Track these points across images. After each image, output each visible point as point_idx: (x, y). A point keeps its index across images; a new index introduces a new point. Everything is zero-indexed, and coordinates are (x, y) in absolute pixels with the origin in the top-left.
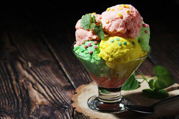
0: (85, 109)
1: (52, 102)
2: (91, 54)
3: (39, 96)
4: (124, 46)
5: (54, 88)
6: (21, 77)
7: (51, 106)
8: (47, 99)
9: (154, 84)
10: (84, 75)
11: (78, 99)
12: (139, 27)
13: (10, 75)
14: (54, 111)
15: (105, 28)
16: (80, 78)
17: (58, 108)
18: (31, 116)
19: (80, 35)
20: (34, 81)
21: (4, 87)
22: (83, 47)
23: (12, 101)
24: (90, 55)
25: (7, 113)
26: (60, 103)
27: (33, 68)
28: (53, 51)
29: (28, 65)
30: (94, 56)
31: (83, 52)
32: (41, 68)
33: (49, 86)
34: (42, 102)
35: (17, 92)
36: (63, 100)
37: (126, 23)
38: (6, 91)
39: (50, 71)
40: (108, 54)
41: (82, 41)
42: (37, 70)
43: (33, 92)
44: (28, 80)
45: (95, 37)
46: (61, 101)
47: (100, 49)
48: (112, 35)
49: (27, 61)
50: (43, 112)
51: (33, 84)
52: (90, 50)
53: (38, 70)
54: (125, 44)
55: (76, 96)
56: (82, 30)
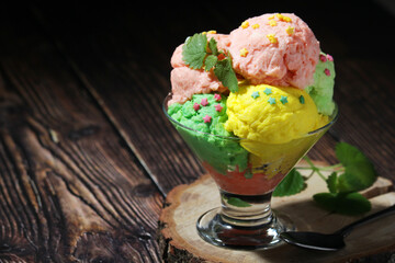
0: (192, 242)
1: (115, 224)
2: (209, 122)
3: (85, 211)
4: (280, 105)
5: (115, 191)
6: (38, 166)
7: (113, 233)
8: (102, 217)
9: (337, 182)
10: (177, 160)
11: (175, 219)
12: (313, 63)
13: (14, 162)
14: (121, 244)
15: (238, 67)
16: (170, 167)
17: (129, 238)
18: (72, 258)
19: (181, 80)
20: (68, 175)
21: (5, 191)
22: (189, 106)
23: (27, 221)
24: (205, 125)
25: (18, 250)
26: (132, 225)
27: (63, 144)
28: (101, 103)
29: (51, 136)
30: (216, 126)
31: (189, 118)
32: (80, 143)
33: (104, 187)
34: (93, 224)
35: (34, 202)
36: (138, 220)
37: (285, 57)
38: (9, 200)
39: (102, 150)
40: (246, 123)
41: (187, 93)
42: (72, 149)
43: (70, 201)
44: (55, 172)
45: (215, 85)
46: (133, 222)
47: (228, 112)
48: (254, 81)
49: (47, 128)
50: (97, 248)
51: (68, 183)
52: (205, 113)
53: (75, 148)
54: (284, 101)
55: (169, 211)
56: (187, 69)
